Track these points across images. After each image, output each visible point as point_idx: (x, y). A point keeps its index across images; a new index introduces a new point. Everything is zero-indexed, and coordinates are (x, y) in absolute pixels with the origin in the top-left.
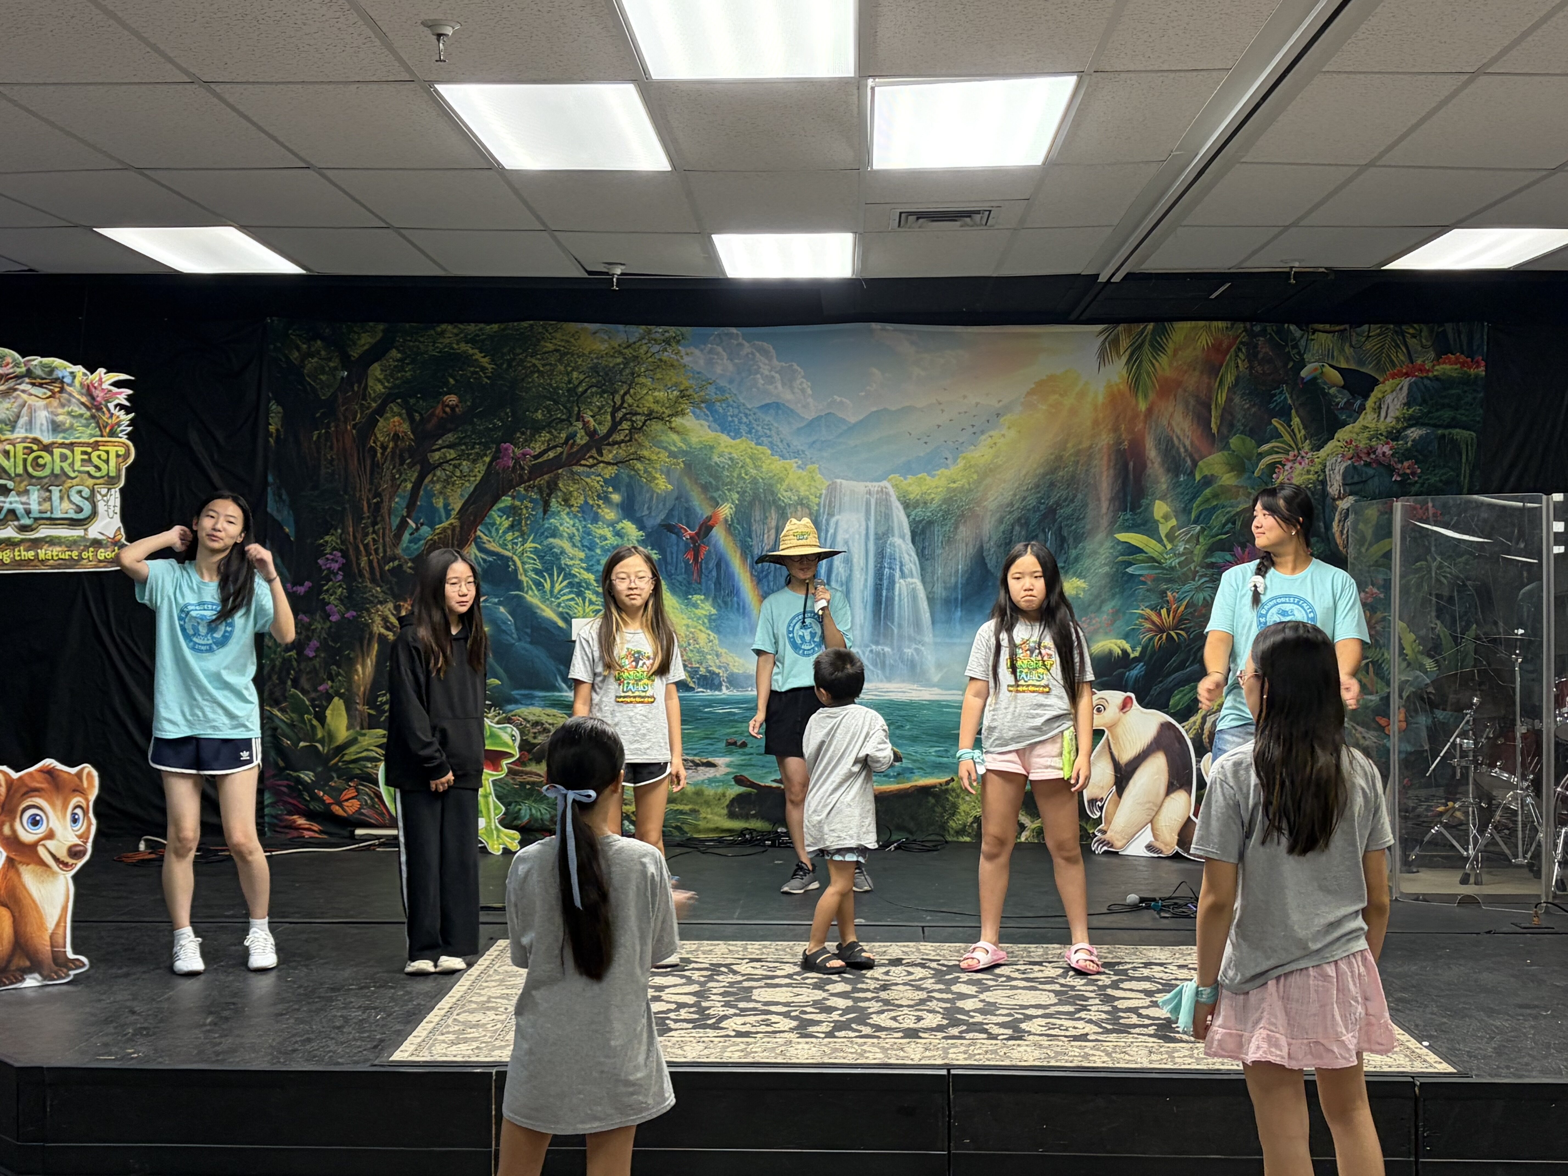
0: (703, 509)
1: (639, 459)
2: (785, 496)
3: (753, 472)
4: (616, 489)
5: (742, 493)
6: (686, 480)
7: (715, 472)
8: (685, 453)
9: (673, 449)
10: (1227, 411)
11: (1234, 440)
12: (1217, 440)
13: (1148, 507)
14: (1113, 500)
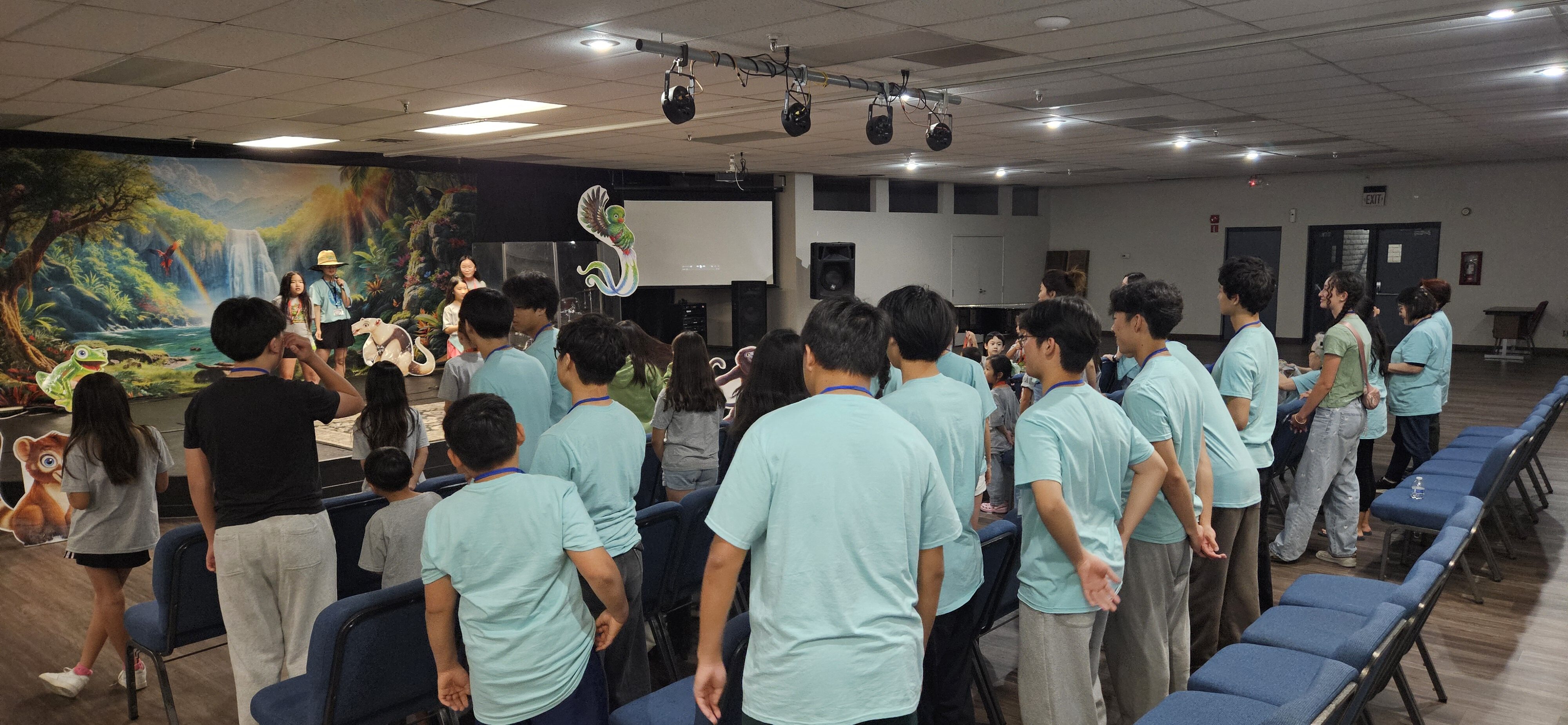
0: (168, 242)
1: (132, 218)
2: (208, 235)
3: (191, 224)
4: (121, 233)
5: (187, 235)
6: (158, 229)
7: (173, 225)
8: (156, 216)
9: (150, 214)
10: (391, 204)
11: (395, 215)
12: (388, 215)
13: (365, 242)
14: (351, 238)
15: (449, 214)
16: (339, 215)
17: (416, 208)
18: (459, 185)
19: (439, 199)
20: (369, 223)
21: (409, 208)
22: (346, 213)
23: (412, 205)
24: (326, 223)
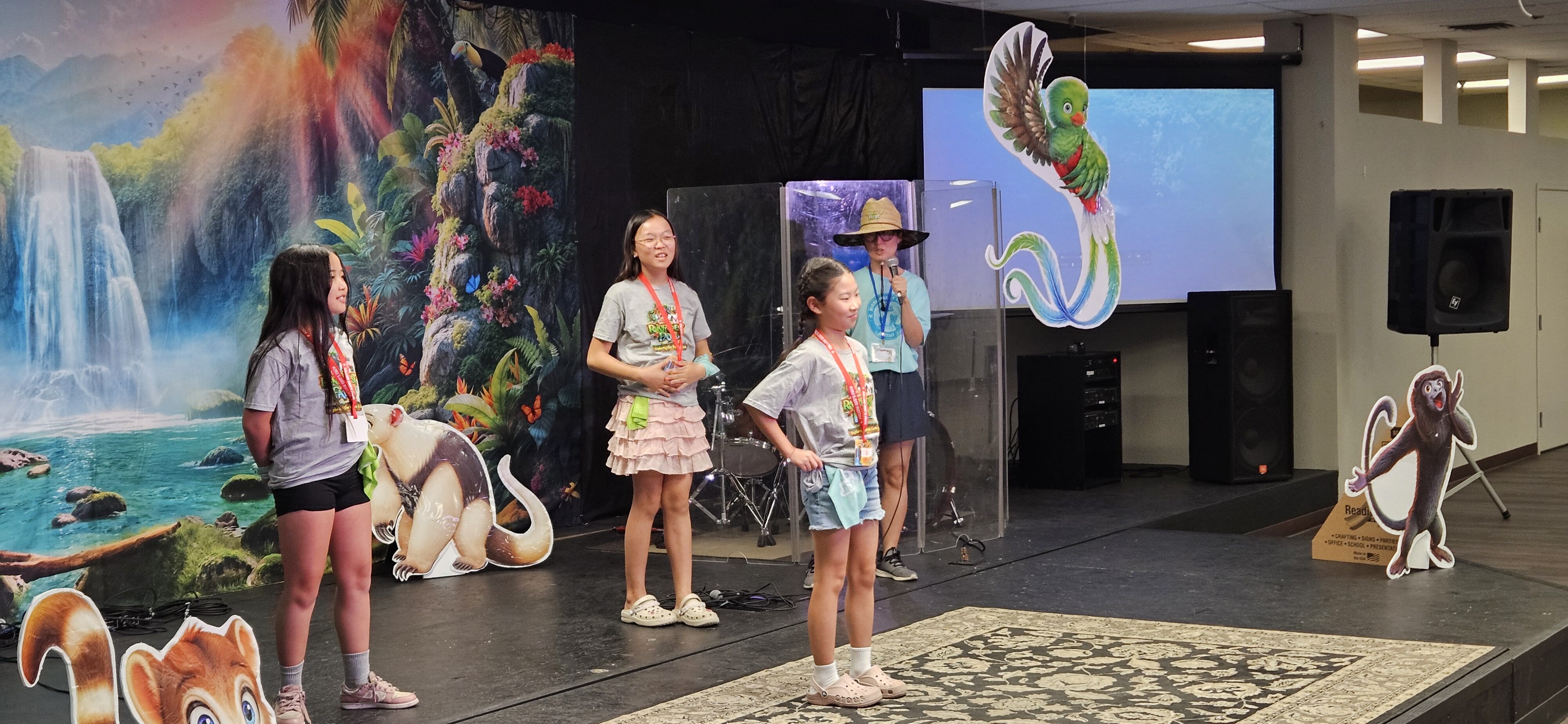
10: (399, 87)
11: (406, 119)
12: (392, 118)
13: (343, 189)
14: (311, 180)
15: (520, 122)
16: (284, 116)
17: (451, 101)
18: (539, 42)
19: (499, 80)
20: (352, 139)
21: (436, 100)
22: (300, 111)
23: (441, 92)
24: (257, 137)
